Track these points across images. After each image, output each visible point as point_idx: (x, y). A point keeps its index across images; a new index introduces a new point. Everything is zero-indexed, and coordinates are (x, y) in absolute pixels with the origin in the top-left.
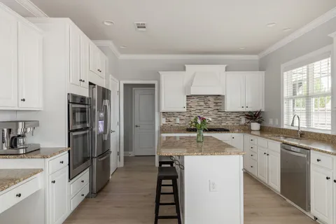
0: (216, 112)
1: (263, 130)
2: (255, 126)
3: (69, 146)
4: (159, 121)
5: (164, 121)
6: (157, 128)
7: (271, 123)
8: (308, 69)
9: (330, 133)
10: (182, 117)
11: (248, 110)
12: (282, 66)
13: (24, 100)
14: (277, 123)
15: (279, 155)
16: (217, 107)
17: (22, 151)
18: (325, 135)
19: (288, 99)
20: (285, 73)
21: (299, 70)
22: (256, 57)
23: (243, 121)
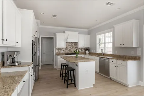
0: (75, 48)
1: (90, 54)
2: (87, 52)
3: (33, 61)
4: (55, 51)
5: (57, 51)
6: (54, 54)
7: (92, 51)
8: (104, 35)
9: (112, 54)
10: (64, 50)
11: (85, 47)
12: (96, 34)
13: (18, 43)
14: (94, 51)
15: (99, 61)
16: (75, 46)
17: (16, 64)
18: (111, 54)
19: (98, 44)
20: (97, 36)
21: (102, 35)
22: (87, 30)
23: (83, 51)
